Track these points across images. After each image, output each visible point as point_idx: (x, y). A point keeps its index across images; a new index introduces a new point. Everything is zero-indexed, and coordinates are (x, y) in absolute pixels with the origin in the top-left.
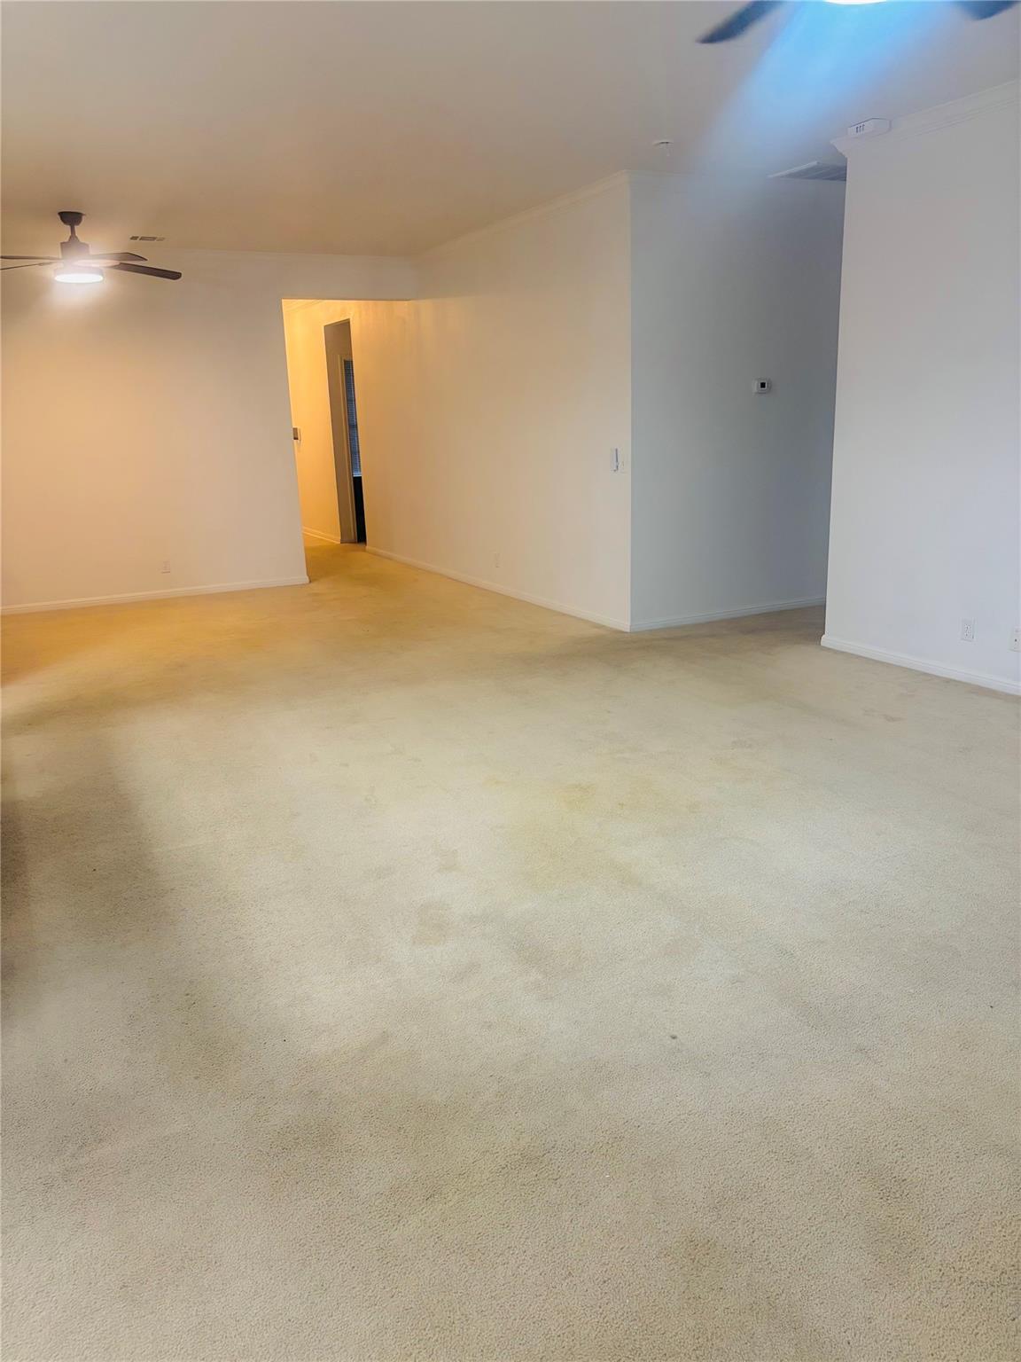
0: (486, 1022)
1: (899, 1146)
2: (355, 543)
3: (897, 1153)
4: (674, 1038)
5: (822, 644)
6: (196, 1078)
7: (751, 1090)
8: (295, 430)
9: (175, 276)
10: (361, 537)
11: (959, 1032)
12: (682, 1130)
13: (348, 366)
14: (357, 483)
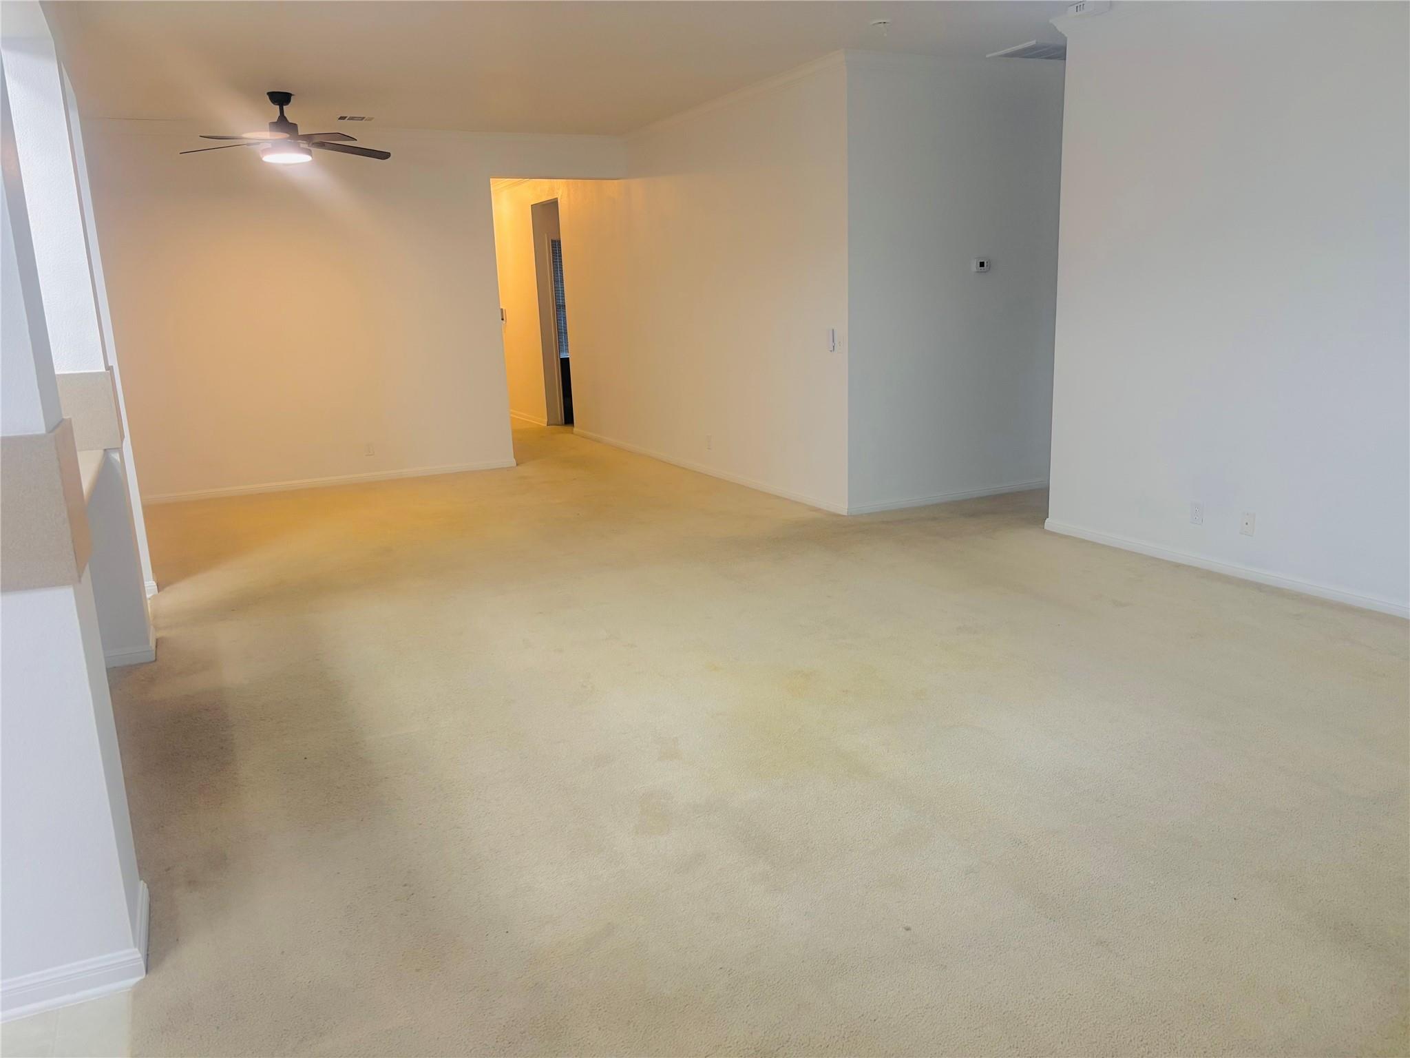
0: (713, 914)
1: (1144, 1041)
2: (562, 425)
3: (1142, 1048)
4: (908, 929)
5: (1046, 527)
6: (418, 970)
7: (990, 983)
8: (502, 310)
9: (384, 156)
10: (569, 419)
11: (1202, 925)
12: (920, 1024)
13: (556, 246)
14: (565, 363)
